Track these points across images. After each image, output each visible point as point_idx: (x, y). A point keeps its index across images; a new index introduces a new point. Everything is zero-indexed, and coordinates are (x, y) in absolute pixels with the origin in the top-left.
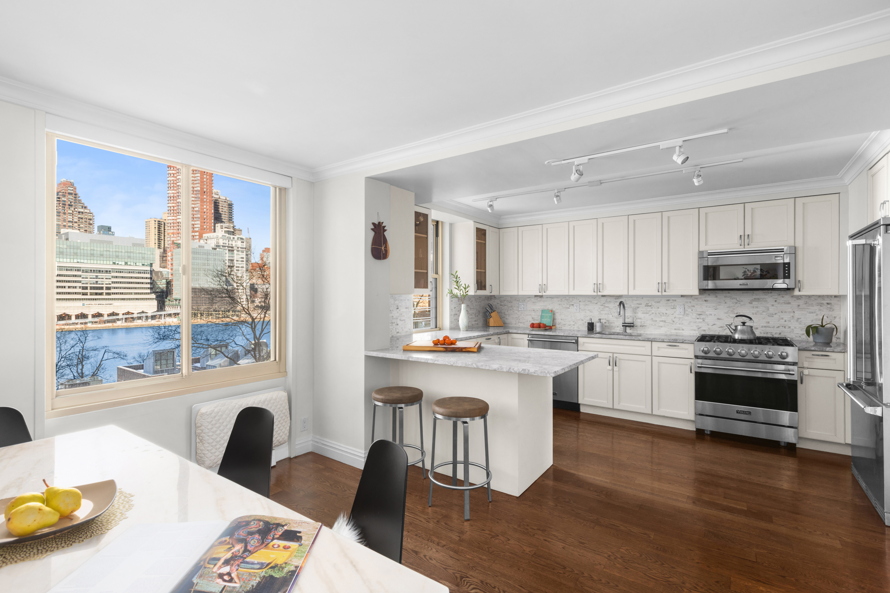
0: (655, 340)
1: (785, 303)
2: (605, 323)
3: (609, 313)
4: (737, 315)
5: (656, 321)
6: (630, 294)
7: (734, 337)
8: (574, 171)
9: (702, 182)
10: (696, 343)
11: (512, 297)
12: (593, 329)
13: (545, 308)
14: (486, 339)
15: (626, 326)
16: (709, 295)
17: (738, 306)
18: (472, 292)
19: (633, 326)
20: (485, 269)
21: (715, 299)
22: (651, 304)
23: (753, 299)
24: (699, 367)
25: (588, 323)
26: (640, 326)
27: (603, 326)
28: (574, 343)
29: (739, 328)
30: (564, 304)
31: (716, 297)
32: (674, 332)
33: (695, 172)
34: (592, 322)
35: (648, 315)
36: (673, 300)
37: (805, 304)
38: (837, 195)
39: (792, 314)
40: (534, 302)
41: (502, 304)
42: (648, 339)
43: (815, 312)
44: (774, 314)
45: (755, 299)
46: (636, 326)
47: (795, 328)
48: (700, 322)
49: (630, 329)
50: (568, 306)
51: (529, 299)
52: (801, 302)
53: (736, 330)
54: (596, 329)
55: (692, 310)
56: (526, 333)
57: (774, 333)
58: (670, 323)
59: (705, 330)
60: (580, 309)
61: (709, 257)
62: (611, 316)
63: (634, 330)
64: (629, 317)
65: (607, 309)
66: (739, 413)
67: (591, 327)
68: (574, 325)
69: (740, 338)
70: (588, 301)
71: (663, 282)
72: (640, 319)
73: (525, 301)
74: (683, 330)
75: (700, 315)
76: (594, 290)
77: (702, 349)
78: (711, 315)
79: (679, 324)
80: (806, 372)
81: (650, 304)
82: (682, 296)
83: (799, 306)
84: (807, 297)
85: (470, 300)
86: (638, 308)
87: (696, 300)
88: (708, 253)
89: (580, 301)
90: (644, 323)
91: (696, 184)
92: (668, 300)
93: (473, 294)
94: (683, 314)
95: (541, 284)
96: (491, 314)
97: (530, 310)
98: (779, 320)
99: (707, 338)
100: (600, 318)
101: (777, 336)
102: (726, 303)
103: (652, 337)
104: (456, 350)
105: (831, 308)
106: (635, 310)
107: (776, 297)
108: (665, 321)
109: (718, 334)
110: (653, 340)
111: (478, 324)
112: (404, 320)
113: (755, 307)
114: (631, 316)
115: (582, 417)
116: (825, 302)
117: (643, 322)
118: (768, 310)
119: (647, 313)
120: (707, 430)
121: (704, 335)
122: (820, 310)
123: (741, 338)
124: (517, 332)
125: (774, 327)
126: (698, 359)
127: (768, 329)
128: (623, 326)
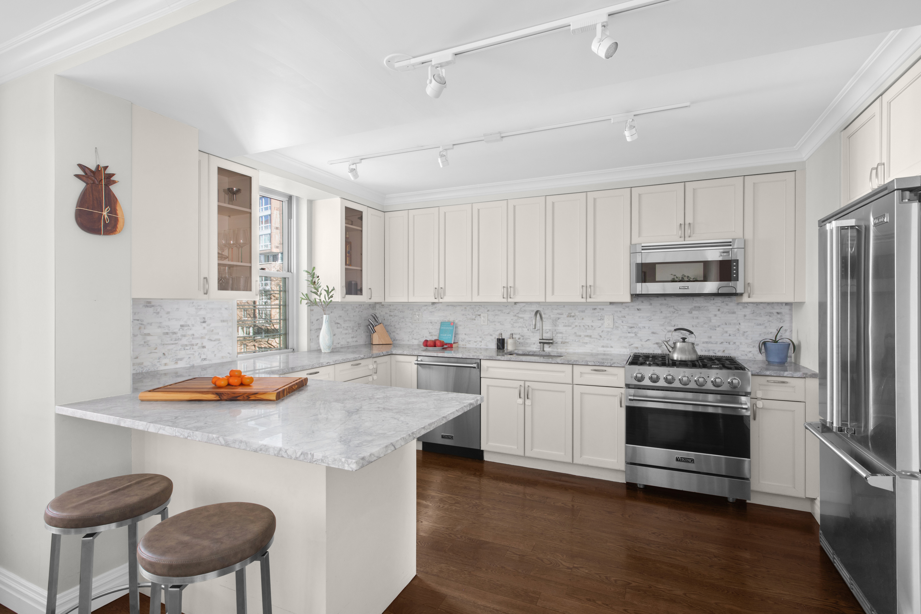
0: (577, 363)
1: (729, 313)
2: (519, 339)
3: (524, 326)
4: (676, 328)
5: (580, 336)
6: (549, 300)
7: (673, 357)
8: (430, 76)
9: (636, 137)
10: (628, 367)
11: (403, 304)
12: (503, 348)
13: (445, 319)
14: (352, 365)
15: (544, 343)
16: (642, 302)
17: (676, 317)
18: (338, 296)
19: (552, 343)
20: (361, 267)
21: (650, 307)
22: (575, 314)
23: (693, 307)
24: (630, 400)
25: (497, 339)
26: (560, 342)
27: (516, 344)
28: (475, 368)
29: (678, 345)
30: (469, 314)
31: (651, 304)
32: (601, 350)
33: (627, 121)
34: (503, 338)
35: (570, 328)
36: (600, 309)
37: (753, 313)
38: (793, 173)
39: (737, 327)
40: (431, 312)
41: (392, 314)
42: (568, 361)
43: (763, 324)
44: (717, 326)
45: (695, 307)
46: (557, 343)
47: (741, 344)
48: (632, 337)
49: (549, 347)
50: (474, 317)
51: (425, 308)
52: (747, 311)
53: (674, 348)
54: (507, 346)
55: (622, 322)
56: (414, 354)
57: (717, 351)
58: (597, 338)
59: (637, 348)
60: (488, 320)
61: (643, 251)
62: (527, 329)
63: (554, 348)
64: (548, 331)
65: (521, 320)
66: (680, 460)
67: (501, 344)
68: (481, 342)
69: (679, 359)
70: (499, 310)
71: (588, 285)
72: (561, 333)
73: (420, 310)
74: (612, 347)
75: (631, 328)
76: (503, 295)
77: (635, 375)
78: (645, 327)
79: (608, 339)
80: (760, 404)
81: (573, 314)
82: (611, 303)
83: (745, 316)
84: (755, 305)
85: (344, 309)
86: (559, 319)
87: (627, 309)
88: (642, 247)
89: (488, 311)
90: (566, 339)
91: (629, 139)
92: (595, 309)
93: (340, 301)
94: (612, 326)
95: (437, 287)
96: (375, 328)
97: (426, 323)
98: (723, 334)
99: (641, 359)
100: (513, 332)
101: (720, 354)
102: (661, 312)
103: (574, 358)
104: (239, 398)
105: (781, 319)
106: (555, 322)
107: (719, 305)
108: (590, 336)
109: (652, 353)
110: (575, 363)
111: (357, 341)
112: (219, 340)
113: (695, 318)
114: (550, 330)
115: (486, 468)
116: (774, 311)
117: (564, 338)
118: (710, 321)
119: (569, 326)
120: (640, 484)
121: (636, 354)
122: (769, 321)
123: (681, 358)
124: (403, 353)
125: (716, 343)
126: (629, 388)
127: (710, 345)
128: (540, 343)
